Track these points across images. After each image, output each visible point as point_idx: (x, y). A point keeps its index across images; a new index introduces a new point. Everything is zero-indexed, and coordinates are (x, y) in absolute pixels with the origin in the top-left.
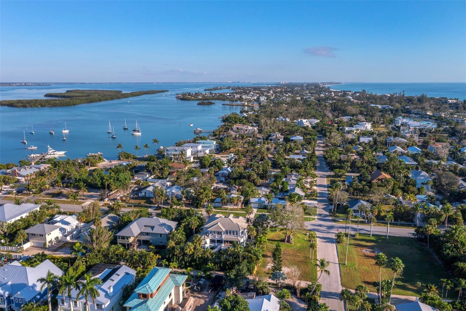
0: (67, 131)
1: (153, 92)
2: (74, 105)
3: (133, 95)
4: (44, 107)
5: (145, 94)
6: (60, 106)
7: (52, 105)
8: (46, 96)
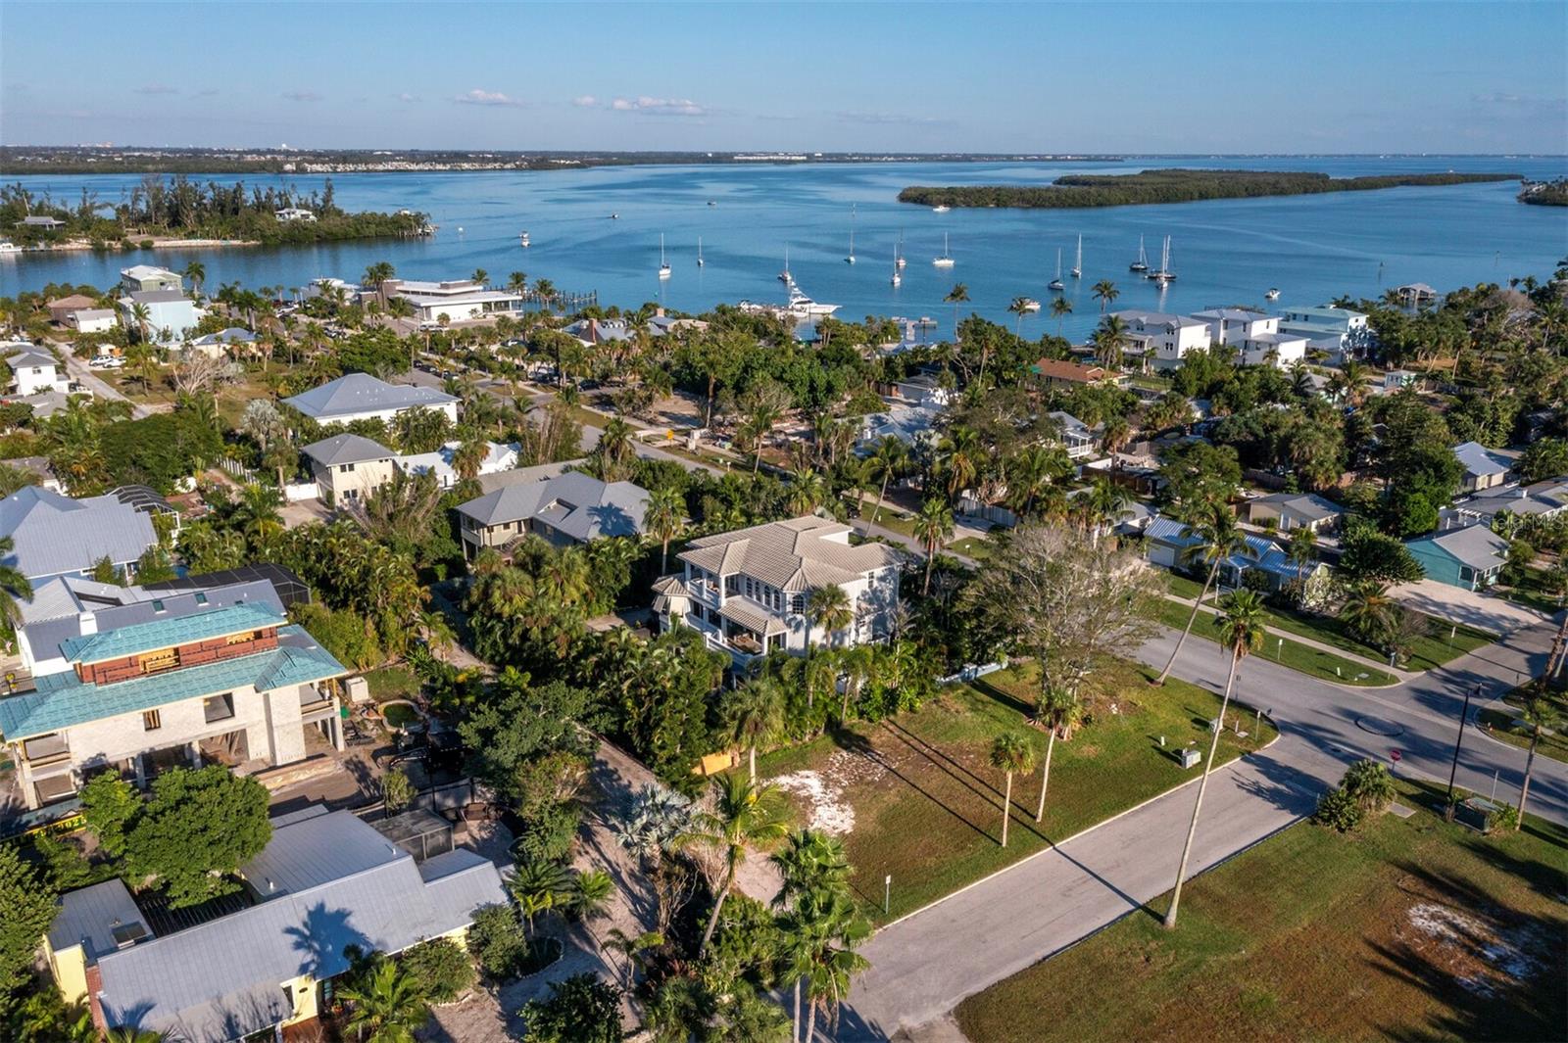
0: (948, 263)
1: (1445, 180)
2: (1100, 205)
3: (1347, 186)
4: (1005, 206)
5: (1402, 183)
6: (1053, 206)
7: (1029, 202)
8: (1060, 182)
